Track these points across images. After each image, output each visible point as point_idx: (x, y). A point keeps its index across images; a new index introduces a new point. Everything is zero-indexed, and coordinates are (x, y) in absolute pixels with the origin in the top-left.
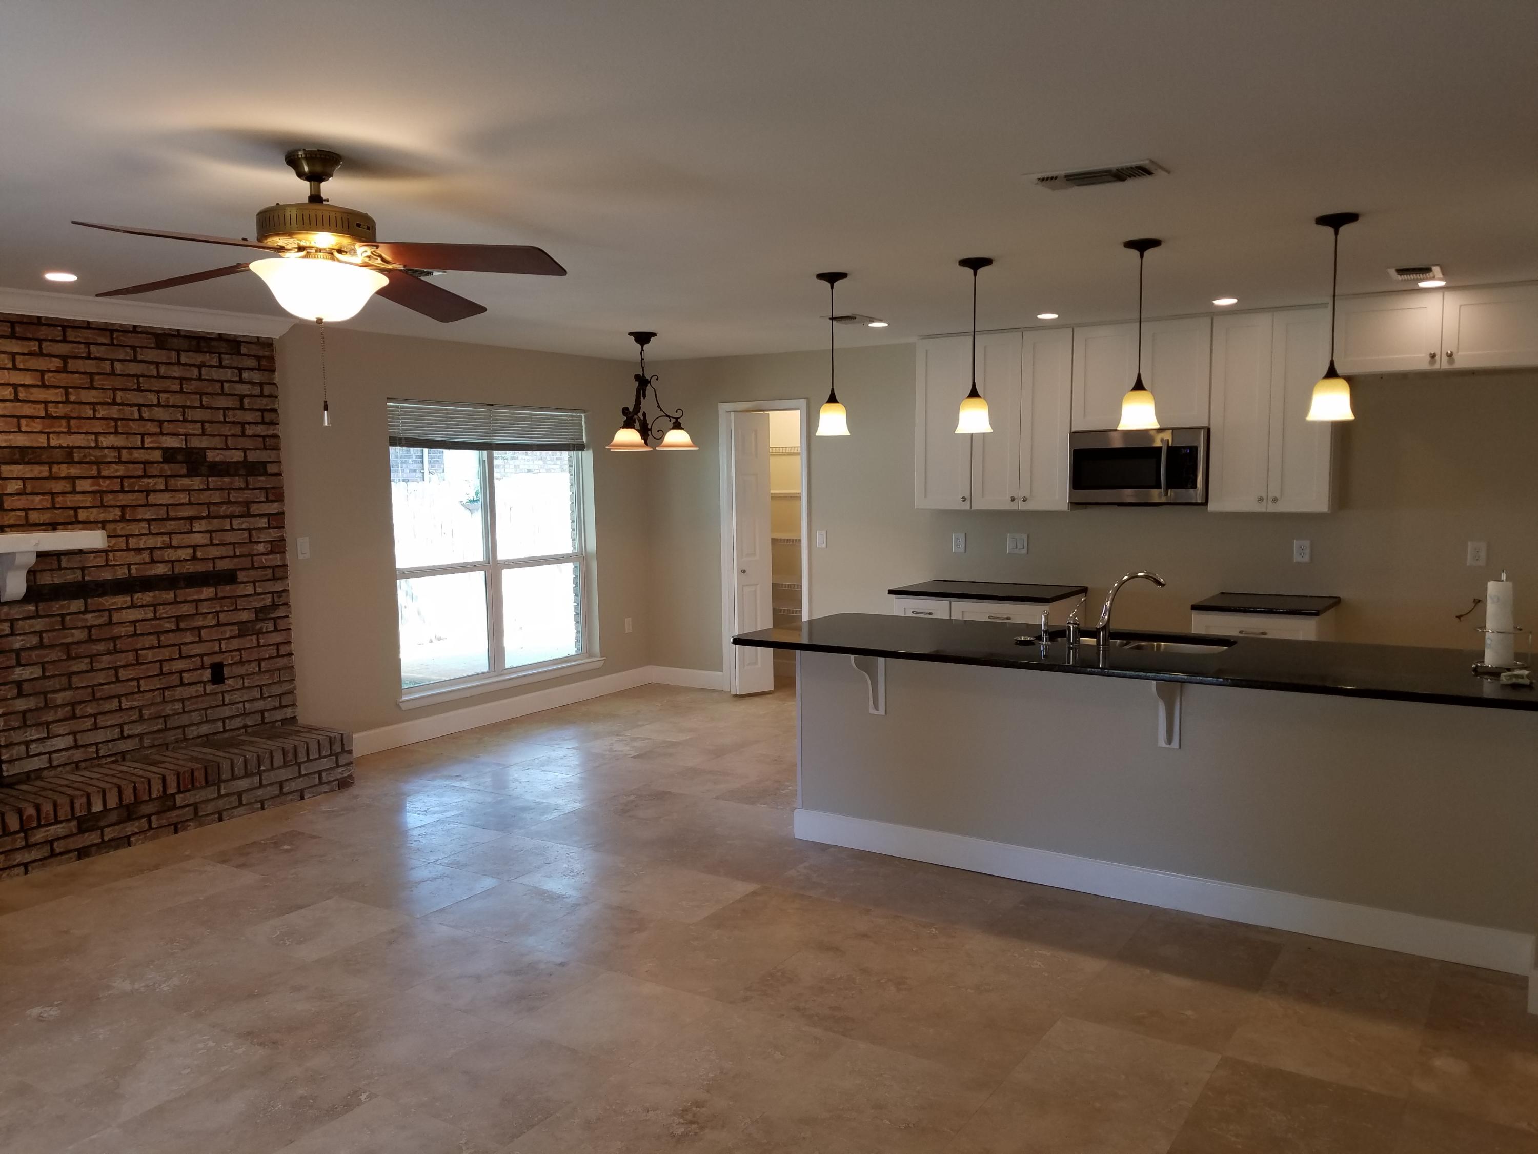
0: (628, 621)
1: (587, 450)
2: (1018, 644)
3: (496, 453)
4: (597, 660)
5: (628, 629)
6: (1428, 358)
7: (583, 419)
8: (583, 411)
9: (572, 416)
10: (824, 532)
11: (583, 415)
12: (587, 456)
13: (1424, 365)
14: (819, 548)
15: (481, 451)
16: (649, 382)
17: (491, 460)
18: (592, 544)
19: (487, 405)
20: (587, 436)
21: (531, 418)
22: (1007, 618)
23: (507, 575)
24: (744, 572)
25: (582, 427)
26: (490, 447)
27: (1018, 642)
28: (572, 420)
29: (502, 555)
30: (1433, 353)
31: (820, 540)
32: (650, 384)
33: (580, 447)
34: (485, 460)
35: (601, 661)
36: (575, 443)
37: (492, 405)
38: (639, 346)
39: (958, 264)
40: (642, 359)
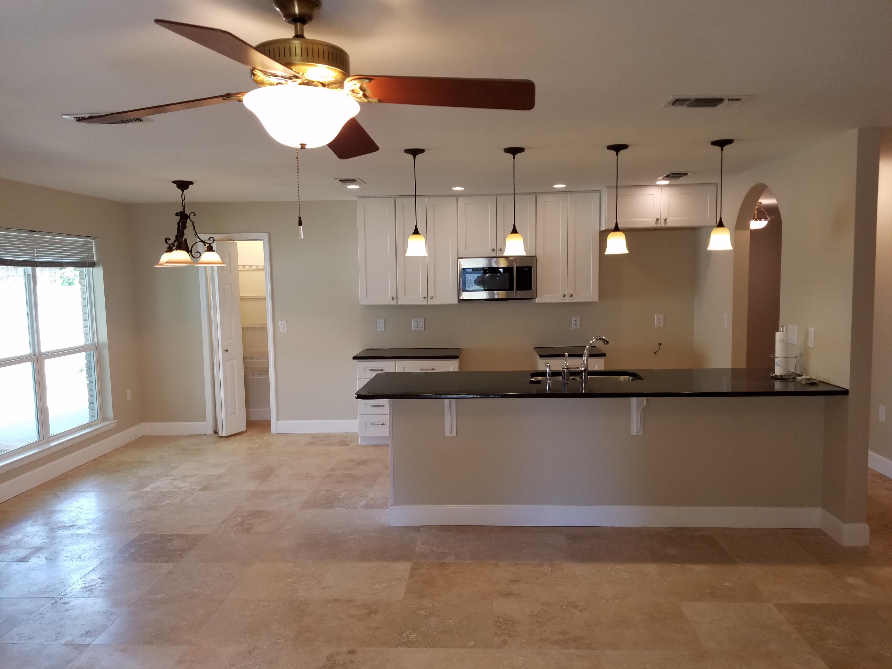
0: (129, 392)
1: (97, 267)
2: (531, 383)
3: (38, 270)
4: (111, 423)
5: (129, 398)
6: (655, 221)
7: (93, 244)
8: (94, 238)
9: (86, 241)
10: (285, 322)
11: (93, 240)
12: (98, 272)
13: (653, 225)
14: (281, 332)
15: (26, 268)
16: (189, 217)
17: (34, 273)
18: (103, 336)
19: (31, 231)
20: (97, 255)
21: (61, 242)
22: (433, 369)
23: (48, 363)
24: (227, 351)
25: (93, 249)
26: (34, 264)
27: (532, 382)
28: (87, 244)
29: (44, 348)
30: (657, 218)
31: (282, 326)
32: (190, 219)
33: (92, 265)
34: (29, 275)
35: (114, 424)
36: (90, 261)
37: (35, 231)
38: (180, 191)
39: (503, 151)
40: (183, 200)
